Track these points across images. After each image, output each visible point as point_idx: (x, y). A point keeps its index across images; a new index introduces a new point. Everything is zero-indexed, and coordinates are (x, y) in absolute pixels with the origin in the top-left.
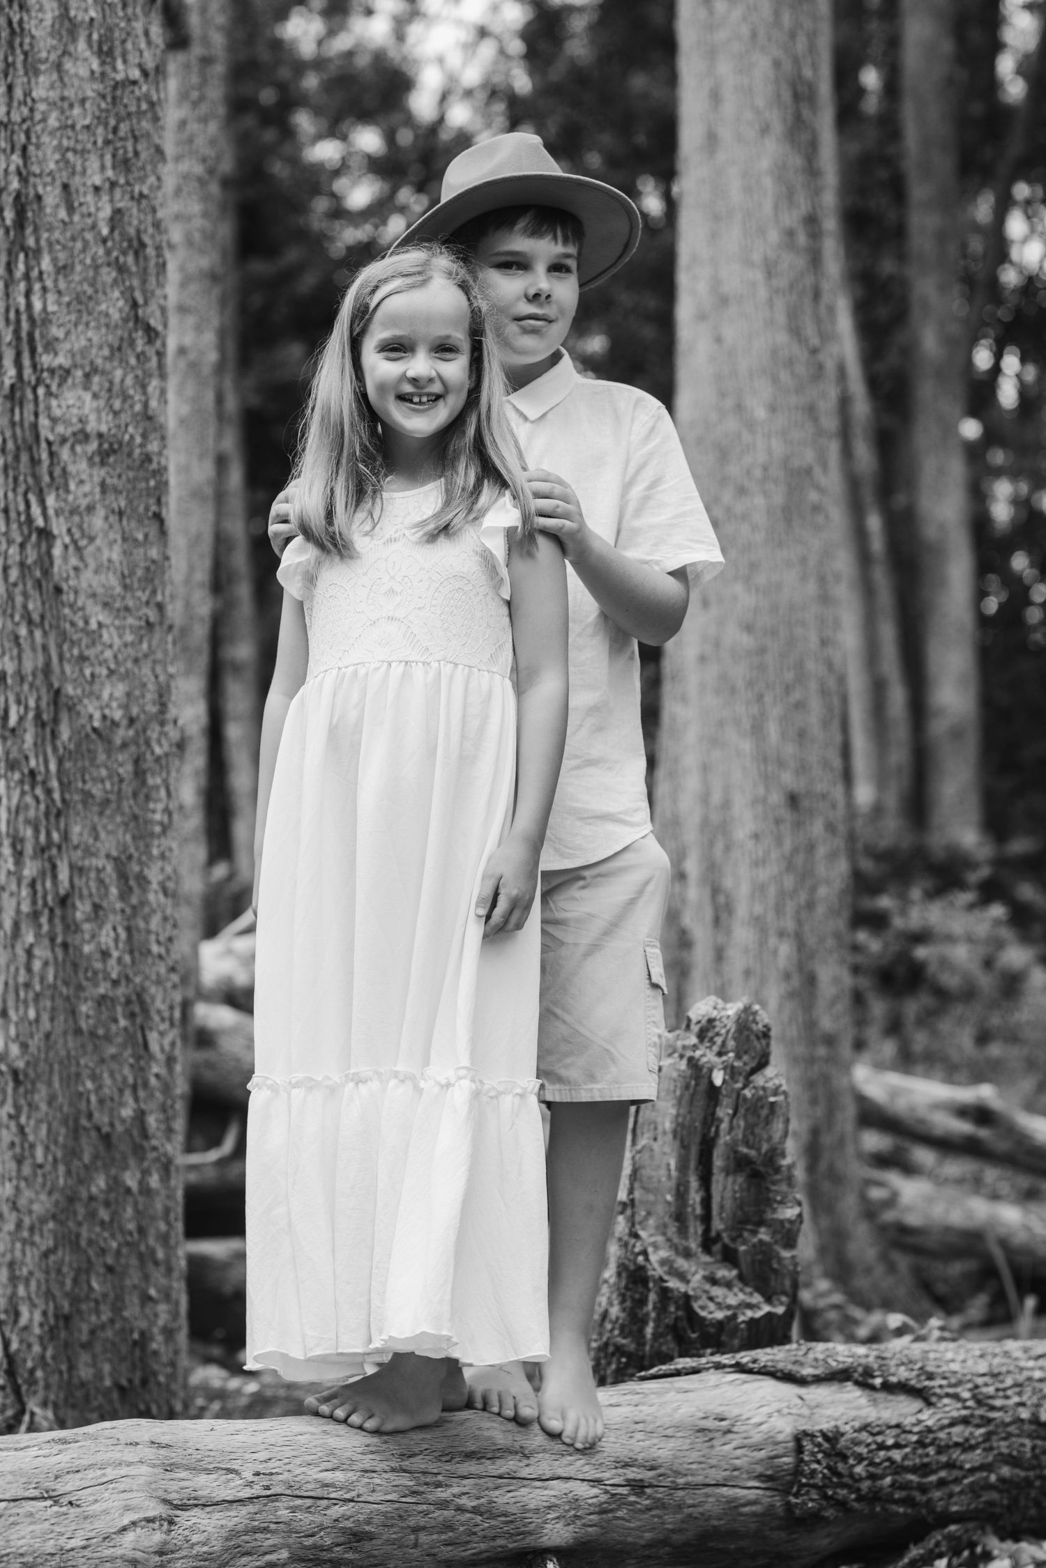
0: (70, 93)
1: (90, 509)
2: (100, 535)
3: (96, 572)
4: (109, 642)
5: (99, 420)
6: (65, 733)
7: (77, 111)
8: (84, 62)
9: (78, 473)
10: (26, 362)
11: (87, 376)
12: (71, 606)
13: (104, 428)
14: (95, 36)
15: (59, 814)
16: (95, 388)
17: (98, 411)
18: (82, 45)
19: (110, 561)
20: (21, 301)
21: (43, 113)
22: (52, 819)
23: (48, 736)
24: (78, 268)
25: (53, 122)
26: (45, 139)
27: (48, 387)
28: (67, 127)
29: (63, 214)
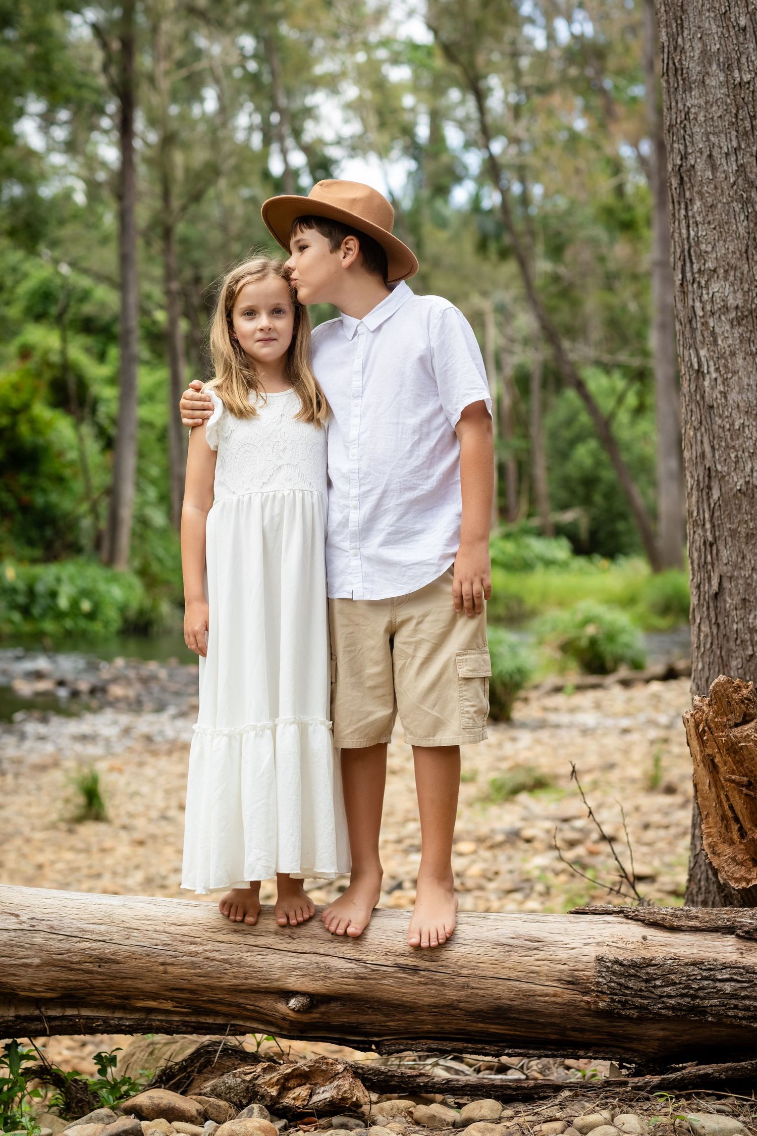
0: (710, 98)
1: (733, 354)
2: (742, 369)
3: (739, 393)
4: (749, 436)
5: (735, 299)
6: (716, 494)
7: (714, 108)
8: (716, 77)
9: (723, 332)
10: (688, 269)
11: (726, 271)
12: (720, 416)
13: (740, 303)
14: (721, 60)
15: (711, 545)
16: (731, 278)
17: (735, 292)
18: (714, 67)
19: (748, 385)
20: (684, 231)
21: (695, 113)
22: (708, 548)
23: (705, 497)
24: (719, 205)
25: (701, 118)
26: (696, 129)
27: (699, 283)
28: (709, 119)
29: (709, 174)
